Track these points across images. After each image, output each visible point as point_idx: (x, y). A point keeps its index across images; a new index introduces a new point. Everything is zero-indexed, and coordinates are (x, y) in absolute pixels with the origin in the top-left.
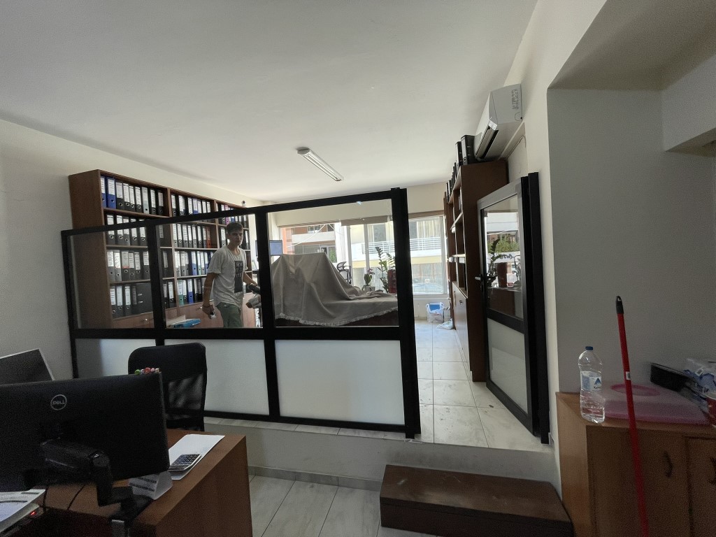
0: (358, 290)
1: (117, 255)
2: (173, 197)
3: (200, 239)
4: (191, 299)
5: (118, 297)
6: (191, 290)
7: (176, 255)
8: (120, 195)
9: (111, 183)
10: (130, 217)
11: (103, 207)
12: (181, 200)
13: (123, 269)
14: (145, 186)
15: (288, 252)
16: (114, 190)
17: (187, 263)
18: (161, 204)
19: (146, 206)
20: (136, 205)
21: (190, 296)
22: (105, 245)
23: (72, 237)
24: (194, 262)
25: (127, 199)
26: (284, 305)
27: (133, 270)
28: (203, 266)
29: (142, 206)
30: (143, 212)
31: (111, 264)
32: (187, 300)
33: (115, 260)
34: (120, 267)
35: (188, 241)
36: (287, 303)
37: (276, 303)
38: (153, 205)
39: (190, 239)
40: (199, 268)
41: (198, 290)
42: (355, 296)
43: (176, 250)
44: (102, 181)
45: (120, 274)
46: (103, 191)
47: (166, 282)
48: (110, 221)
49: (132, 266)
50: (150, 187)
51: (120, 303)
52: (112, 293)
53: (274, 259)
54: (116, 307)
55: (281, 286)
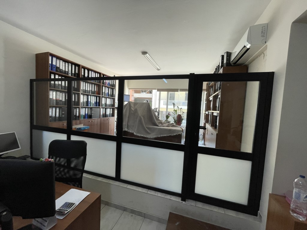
0: (162, 122)
1: (54, 93)
2: (83, 69)
3: (93, 90)
4: (87, 117)
5: (53, 112)
6: (87, 113)
7: (82, 96)
8: (58, 65)
9: (54, 59)
10: (62, 76)
11: (50, 70)
12: (86, 71)
13: (56, 100)
14: (70, 63)
15: (132, 101)
16: (55, 62)
17: (86, 100)
18: (77, 72)
19: (70, 72)
20: (65, 71)
21: (86, 115)
22: (49, 88)
23: (35, 82)
24: (89, 100)
25: (61, 68)
26: (128, 125)
27: (61, 101)
28: (93, 103)
29: (68, 72)
30: (68, 75)
31: (51, 97)
32: (84, 117)
33: (53, 95)
34: (55, 99)
35: (88, 90)
36: (129, 124)
37: (124, 123)
38: (73, 72)
39: (89, 90)
40: (92, 103)
41: (90, 113)
42: (161, 125)
43: (82, 94)
44: (50, 58)
45: (55, 102)
46: (50, 62)
47: (76, 108)
48: (52, 77)
49: (61, 99)
50: (72, 63)
51: (54, 115)
52: (50, 110)
53: (125, 103)
54: (51, 117)
55: (127, 116)
